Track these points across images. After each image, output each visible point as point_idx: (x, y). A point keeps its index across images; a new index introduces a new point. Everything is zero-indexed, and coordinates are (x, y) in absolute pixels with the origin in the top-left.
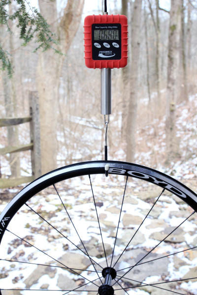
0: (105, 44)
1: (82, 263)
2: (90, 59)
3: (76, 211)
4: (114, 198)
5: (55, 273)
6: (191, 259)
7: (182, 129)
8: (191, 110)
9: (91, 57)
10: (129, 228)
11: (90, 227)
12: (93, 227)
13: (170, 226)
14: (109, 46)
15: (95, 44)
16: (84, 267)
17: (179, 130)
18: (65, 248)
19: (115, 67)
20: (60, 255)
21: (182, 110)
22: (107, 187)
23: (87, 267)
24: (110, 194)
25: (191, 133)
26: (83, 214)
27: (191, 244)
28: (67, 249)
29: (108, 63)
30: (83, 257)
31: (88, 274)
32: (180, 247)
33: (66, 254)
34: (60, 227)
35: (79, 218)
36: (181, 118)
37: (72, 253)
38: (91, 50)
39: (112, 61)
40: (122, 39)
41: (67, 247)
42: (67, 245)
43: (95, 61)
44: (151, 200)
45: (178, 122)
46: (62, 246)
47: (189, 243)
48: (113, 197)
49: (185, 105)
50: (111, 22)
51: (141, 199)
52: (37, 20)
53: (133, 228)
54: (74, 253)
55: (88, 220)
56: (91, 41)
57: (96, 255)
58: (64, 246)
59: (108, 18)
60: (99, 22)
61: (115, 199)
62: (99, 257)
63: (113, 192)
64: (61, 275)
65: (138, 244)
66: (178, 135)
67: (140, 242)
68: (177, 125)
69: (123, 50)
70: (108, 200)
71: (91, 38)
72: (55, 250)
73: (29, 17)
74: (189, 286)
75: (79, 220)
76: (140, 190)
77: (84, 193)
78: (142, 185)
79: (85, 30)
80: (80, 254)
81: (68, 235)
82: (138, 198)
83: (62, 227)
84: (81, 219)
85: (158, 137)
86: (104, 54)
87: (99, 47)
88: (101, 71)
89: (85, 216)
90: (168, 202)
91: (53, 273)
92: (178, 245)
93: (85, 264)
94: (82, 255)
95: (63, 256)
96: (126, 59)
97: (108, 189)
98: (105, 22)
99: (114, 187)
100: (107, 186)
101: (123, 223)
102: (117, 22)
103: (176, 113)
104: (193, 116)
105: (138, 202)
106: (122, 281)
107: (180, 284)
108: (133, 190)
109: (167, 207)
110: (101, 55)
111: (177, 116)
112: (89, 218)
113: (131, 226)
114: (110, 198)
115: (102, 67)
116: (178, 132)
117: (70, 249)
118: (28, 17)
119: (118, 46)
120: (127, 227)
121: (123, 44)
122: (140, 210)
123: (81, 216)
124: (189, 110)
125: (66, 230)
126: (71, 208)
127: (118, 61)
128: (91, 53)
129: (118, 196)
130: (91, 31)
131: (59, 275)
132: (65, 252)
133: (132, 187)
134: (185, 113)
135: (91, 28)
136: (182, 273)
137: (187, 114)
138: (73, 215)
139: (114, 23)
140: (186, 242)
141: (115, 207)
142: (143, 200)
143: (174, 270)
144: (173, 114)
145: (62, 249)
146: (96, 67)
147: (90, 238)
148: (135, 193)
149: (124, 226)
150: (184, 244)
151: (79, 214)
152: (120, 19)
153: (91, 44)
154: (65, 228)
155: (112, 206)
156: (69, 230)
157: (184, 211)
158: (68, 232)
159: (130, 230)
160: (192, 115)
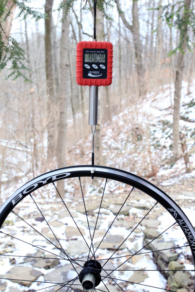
0: (93, 65)
1: (31, 274)
2: (81, 77)
3: (17, 227)
4: (54, 212)
5: (6, 286)
6: (134, 263)
7: (107, 148)
8: (115, 130)
9: (82, 76)
10: (72, 240)
11: (35, 240)
12: (38, 240)
13: (110, 235)
14: (97, 68)
15: (86, 65)
16: (33, 278)
17: (105, 149)
18: (11, 262)
19: (101, 85)
20: (8, 269)
21: (107, 130)
22: (44, 204)
23: (37, 279)
24: (50, 209)
25: (116, 151)
26: (25, 229)
27: (132, 250)
28: (14, 263)
29: (96, 81)
30: (31, 269)
31: (38, 285)
32: (122, 253)
33: (13, 268)
34: (4, 243)
35: (22, 233)
36: (106, 137)
37: (19, 266)
38: (81, 70)
39: (99, 80)
40: (108, 62)
41: (13, 261)
42: (14, 259)
43: (85, 80)
44: (90, 212)
45: (103, 142)
46: (9, 260)
47: (130, 249)
48: (52, 212)
49: (109, 125)
50: (99, 47)
51: (80, 212)
52: (12, 49)
53: (76, 239)
54: (22, 266)
55: (31, 234)
56: (82, 62)
57: (44, 266)
58: (11, 261)
59: (97, 44)
60: (89, 47)
61: (55, 214)
62: (47, 268)
63: (51, 208)
64: (11, 288)
65: (83, 253)
66: (104, 154)
67: (85, 252)
68: (103, 144)
69: (108, 71)
70: (48, 215)
71: (82, 60)
72: (2, 265)
73: (5, 45)
74: (135, 287)
75: (23, 235)
76: (76, 205)
77: (23, 210)
78: (77, 201)
79: (77, 54)
80: (27, 267)
81: (13, 250)
82: (77, 211)
83: (6, 242)
84: (24, 234)
85: (85, 156)
86: (92, 74)
87: (89, 67)
88: (90, 88)
89: (28, 231)
90: (106, 214)
91: (4, 287)
92: (120, 252)
93: (34, 276)
94: (30, 268)
95: (11, 269)
96: (111, 78)
97: (46, 205)
98: (94, 47)
99: (51, 203)
100: (44, 202)
101: (66, 235)
102: (104, 47)
103: (101, 133)
104: (118, 135)
105: (78, 215)
106: (72, 289)
107: (126, 286)
108: (70, 205)
109: (105, 219)
110: (90, 75)
111: (103, 136)
112: (32, 232)
113: (74, 237)
114: (50, 213)
115: (90, 85)
116: (104, 151)
117: (17, 263)
118: (3, 45)
119: (104, 68)
120: (70, 238)
121: (109, 66)
122: (80, 222)
123: (23, 231)
124: (113, 129)
125: (10, 246)
126: (13, 225)
127: (104, 80)
128: (82, 73)
129: (57, 211)
130: (82, 55)
131: (10, 288)
132: (13, 266)
133: (68, 202)
134: (109, 132)
135: (82, 52)
136: (127, 276)
137: (111, 133)
138: (16, 231)
139: (102, 48)
140: (127, 248)
141: (56, 220)
142: (82, 213)
143: (119, 274)
144: (99, 134)
145: (9, 263)
146: (86, 84)
147: (36, 251)
148: (72, 207)
149: (68, 237)
150: (126, 250)
151: (22, 229)
152: (106, 46)
153: (82, 65)
154: (10, 244)
155: (52, 220)
156: (14, 245)
157: (121, 221)
158: (13, 247)
159: (74, 241)
160: (116, 134)
